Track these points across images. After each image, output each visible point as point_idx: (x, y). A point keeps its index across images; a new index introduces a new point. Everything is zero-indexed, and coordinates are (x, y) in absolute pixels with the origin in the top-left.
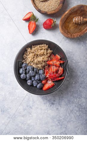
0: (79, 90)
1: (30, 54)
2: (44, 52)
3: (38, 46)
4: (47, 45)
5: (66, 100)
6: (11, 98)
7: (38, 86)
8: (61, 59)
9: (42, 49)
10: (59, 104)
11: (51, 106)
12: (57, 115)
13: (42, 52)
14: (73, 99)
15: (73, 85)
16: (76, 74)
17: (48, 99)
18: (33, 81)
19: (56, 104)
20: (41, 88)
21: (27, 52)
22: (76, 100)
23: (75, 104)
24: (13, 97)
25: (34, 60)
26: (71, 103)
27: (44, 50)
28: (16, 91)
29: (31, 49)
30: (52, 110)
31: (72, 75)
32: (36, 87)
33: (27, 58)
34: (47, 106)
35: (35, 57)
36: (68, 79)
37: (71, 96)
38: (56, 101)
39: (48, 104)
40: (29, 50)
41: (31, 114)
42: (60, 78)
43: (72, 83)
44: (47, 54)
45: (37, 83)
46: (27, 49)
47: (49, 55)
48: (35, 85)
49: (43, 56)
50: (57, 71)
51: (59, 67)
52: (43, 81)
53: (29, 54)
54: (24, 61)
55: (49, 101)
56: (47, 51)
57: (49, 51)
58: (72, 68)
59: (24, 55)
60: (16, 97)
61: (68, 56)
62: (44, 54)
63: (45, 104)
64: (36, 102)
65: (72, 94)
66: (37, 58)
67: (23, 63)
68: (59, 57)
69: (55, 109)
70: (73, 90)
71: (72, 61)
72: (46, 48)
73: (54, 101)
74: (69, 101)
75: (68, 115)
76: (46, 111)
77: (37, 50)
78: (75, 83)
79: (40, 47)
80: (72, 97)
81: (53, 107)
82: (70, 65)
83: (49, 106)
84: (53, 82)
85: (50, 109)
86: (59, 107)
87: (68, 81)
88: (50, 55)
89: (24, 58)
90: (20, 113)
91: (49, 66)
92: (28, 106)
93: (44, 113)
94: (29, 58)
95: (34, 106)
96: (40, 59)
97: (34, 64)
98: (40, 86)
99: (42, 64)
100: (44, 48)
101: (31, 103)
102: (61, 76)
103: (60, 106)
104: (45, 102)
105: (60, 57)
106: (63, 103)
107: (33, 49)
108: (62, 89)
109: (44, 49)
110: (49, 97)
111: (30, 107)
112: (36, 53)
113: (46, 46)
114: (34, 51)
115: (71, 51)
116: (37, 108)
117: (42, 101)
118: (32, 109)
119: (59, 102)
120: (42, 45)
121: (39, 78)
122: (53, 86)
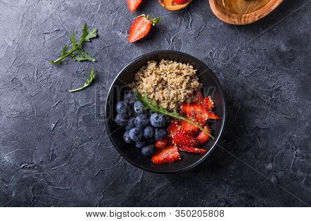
1: (151, 74)
2: (183, 82)
3: (175, 64)
4: (194, 69)
7: (145, 150)
9: (181, 74)
20: (149, 156)
21: (146, 68)
25: (154, 91)
29: (158, 65)
33: (142, 80)
35: (160, 86)
40: (152, 66)
42: (196, 149)
45: (144, 143)
46: (149, 62)
47: (190, 91)
48: (138, 146)
50: (196, 133)
51: (204, 125)
52: (159, 143)
53: (149, 73)
54: (133, 84)
56: (190, 81)
57: (195, 83)
59: (138, 73)
66: (163, 89)
67: (129, 90)
68: (211, 104)
72: (190, 74)
77: (168, 73)
79: (178, 67)
84: (179, 151)
88: (195, 93)
94: (147, 83)
98: (149, 152)
99: (169, 104)
100: (185, 73)
102: (200, 146)
105: (214, 104)
107: (162, 67)
112: (165, 79)
113: (193, 71)
114: (163, 73)
120: (185, 66)
121: (152, 134)
122: (176, 161)
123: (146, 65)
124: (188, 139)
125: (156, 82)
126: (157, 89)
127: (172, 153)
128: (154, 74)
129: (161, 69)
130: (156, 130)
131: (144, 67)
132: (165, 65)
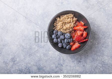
0: (101, 50)
1: (59, 22)
2: (71, 20)
3: (66, 16)
4: (72, 14)
5: (91, 58)
6: (45, 58)
7: (67, 47)
8: (84, 25)
9: (69, 18)
10: (85, 62)
11: (78, 63)
12: (84, 71)
13: (69, 20)
14: (97, 57)
15: (96, 46)
16: (98, 36)
17: (76, 58)
18: (63, 44)
19: (83, 61)
20: (70, 49)
22: (99, 58)
23: (99, 61)
24: (47, 58)
25: (63, 27)
26: (95, 60)
27: (71, 18)
28: (49, 53)
29: (60, 18)
30: (80, 67)
31: (95, 38)
32: (66, 48)
33: (57, 25)
34: (75, 64)
35: (64, 24)
36: (92, 41)
37: (95, 54)
38: (82, 59)
39: (76, 62)
40: (58, 19)
41: (62, 71)
42: (84, 40)
43: (95, 44)
44: (73, 21)
45: (66, 45)
46: (57, 19)
47: (74, 22)
48: (64, 47)
49: (70, 23)
50: (82, 35)
51: (83, 31)
52: (71, 43)
53: (58, 22)
54: (54, 28)
55: (77, 59)
56: (73, 19)
58: (94, 31)
59: (55, 24)
60: (49, 57)
61: (91, 22)
62: (71, 22)
63: (73, 62)
64: (66, 61)
65: (96, 53)
67: (54, 30)
68: (83, 23)
69: (82, 66)
70: (96, 50)
71: (94, 26)
72: (72, 17)
73: (81, 59)
74: (93, 59)
75: (93, 70)
76: (75, 68)
78: (98, 44)
79: (67, 16)
80: (96, 56)
81: (80, 64)
82: (93, 29)
83: (77, 64)
84: (79, 43)
85: (78, 66)
86: (85, 65)
87: (92, 42)
88: (76, 22)
89: (55, 26)
90: (53, 70)
91: (75, 31)
92: (59, 64)
93: (73, 70)
94: (59, 25)
95: (64, 64)
96: (68, 26)
97: (63, 30)
98: (69, 47)
99: (69, 29)
100: (70, 17)
101: (62, 61)
102: (85, 39)
103: (86, 63)
104: (73, 60)
106: (88, 61)
107: (62, 18)
108: (87, 49)
110: (77, 56)
111: (61, 65)
112: (64, 21)
113: (72, 15)
114: (63, 20)
115: (92, 17)
116: (67, 66)
117: (70, 59)
118: (62, 66)
119: (85, 60)
120: (69, 15)
121: (68, 41)
122: (79, 47)
123: (56, 20)
124: (80, 38)
125: (62, 24)
126: (63, 26)
127: (77, 45)
129: (62, 19)
131: (56, 21)
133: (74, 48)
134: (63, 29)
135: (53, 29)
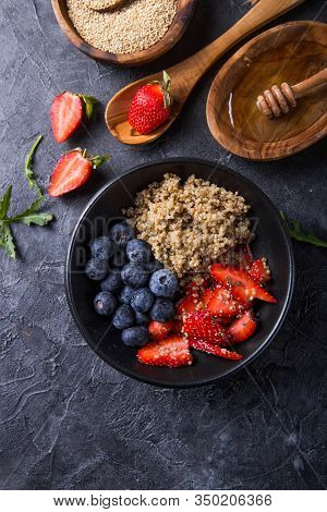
1: (166, 198)
2: (222, 222)
3: (214, 189)
4: (246, 203)
7: (128, 334)
9: (219, 208)
13: (214, 216)
18: (119, 304)
21: (160, 186)
25: (167, 230)
29: (181, 185)
32: (120, 332)
33: (147, 207)
35: (179, 221)
40: (171, 183)
42: (224, 351)
45: (128, 320)
46: (166, 176)
47: (232, 242)
48: (116, 323)
49: (209, 232)
50: (228, 320)
51: (245, 310)
52: (156, 326)
53: (162, 195)
54: (131, 211)
57: (243, 229)
59: (143, 193)
66: (184, 228)
68: (266, 272)
77: (199, 200)
79: (217, 195)
84: (191, 349)
88: (238, 248)
89: (138, 202)
94: (155, 212)
96: (193, 239)
98: (135, 338)
99: (188, 258)
100: (228, 207)
105: (271, 275)
107: (189, 188)
109: (228, 210)
112: (191, 211)
113: (243, 207)
114: (188, 200)
120: (230, 194)
122: (181, 366)
123: (161, 180)
124: (211, 329)
125: (172, 213)
126: (173, 226)
127: (177, 349)
128: (171, 199)
129: (186, 193)
130: (157, 302)
131: (155, 184)
132: (196, 186)
133: (156, 357)
134: (164, 239)
135: (124, 212)
